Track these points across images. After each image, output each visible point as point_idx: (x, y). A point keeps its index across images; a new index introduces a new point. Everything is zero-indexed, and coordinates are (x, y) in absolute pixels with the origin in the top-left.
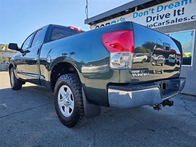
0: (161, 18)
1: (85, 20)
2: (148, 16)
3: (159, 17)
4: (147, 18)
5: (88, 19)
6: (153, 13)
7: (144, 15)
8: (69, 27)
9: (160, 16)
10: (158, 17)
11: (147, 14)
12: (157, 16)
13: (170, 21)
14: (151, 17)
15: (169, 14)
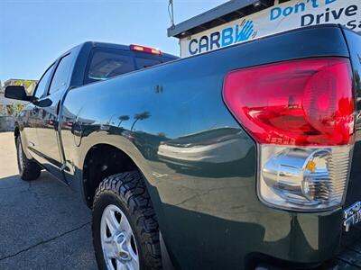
0: (336, 17)
1: (168, 29)
2: (304, 13)
3: (331, 15)
4: (303, 17)
5: (173, 27)
6: (315, 6)
7: (296, 11)
8: (132, 46)
9: (334, 12)
10: (327, 14)
11: (303, 9)
12: (325, 12)
13: (357, 24)
14: (312, 16)
15: (356, 8)
